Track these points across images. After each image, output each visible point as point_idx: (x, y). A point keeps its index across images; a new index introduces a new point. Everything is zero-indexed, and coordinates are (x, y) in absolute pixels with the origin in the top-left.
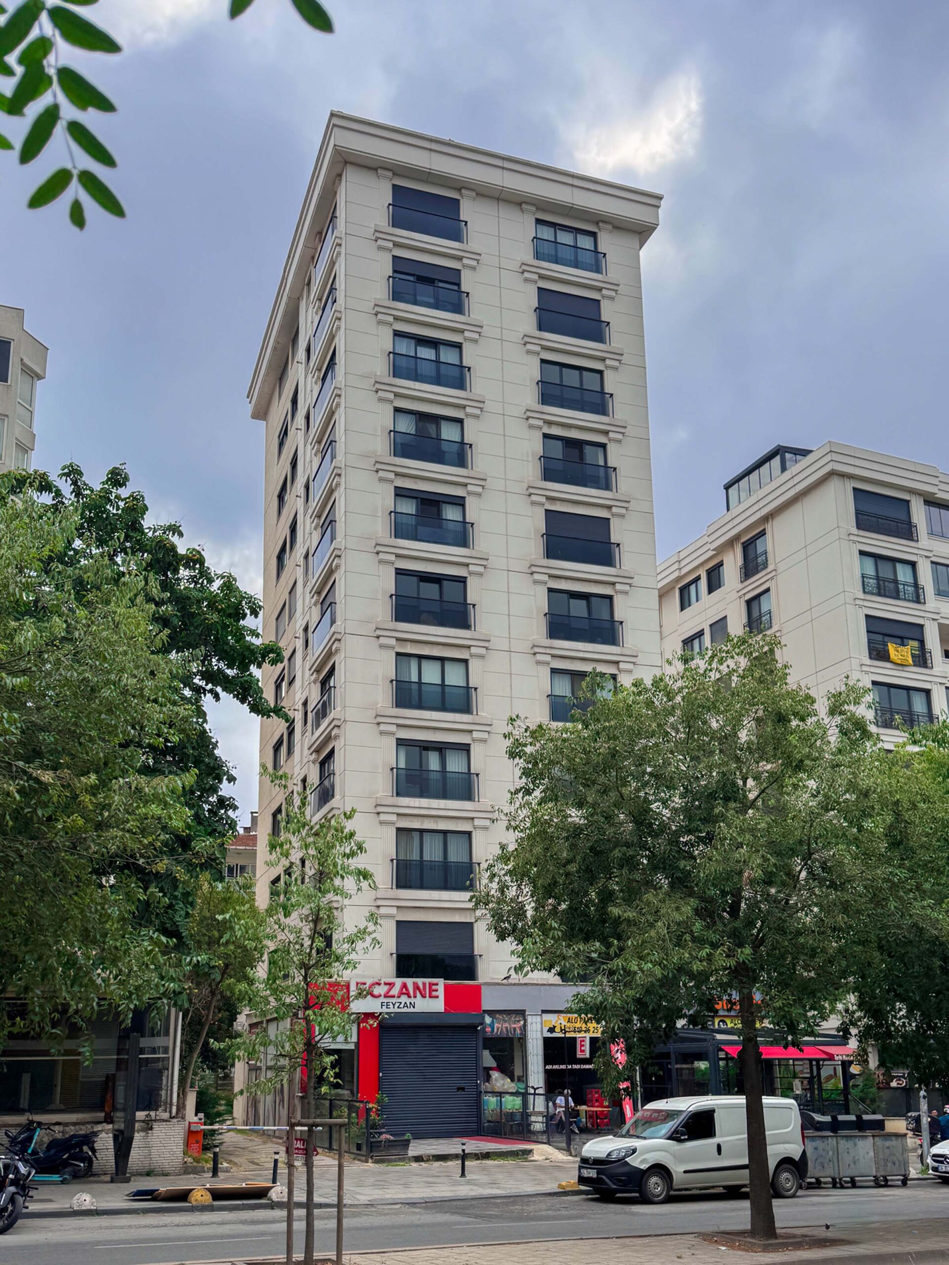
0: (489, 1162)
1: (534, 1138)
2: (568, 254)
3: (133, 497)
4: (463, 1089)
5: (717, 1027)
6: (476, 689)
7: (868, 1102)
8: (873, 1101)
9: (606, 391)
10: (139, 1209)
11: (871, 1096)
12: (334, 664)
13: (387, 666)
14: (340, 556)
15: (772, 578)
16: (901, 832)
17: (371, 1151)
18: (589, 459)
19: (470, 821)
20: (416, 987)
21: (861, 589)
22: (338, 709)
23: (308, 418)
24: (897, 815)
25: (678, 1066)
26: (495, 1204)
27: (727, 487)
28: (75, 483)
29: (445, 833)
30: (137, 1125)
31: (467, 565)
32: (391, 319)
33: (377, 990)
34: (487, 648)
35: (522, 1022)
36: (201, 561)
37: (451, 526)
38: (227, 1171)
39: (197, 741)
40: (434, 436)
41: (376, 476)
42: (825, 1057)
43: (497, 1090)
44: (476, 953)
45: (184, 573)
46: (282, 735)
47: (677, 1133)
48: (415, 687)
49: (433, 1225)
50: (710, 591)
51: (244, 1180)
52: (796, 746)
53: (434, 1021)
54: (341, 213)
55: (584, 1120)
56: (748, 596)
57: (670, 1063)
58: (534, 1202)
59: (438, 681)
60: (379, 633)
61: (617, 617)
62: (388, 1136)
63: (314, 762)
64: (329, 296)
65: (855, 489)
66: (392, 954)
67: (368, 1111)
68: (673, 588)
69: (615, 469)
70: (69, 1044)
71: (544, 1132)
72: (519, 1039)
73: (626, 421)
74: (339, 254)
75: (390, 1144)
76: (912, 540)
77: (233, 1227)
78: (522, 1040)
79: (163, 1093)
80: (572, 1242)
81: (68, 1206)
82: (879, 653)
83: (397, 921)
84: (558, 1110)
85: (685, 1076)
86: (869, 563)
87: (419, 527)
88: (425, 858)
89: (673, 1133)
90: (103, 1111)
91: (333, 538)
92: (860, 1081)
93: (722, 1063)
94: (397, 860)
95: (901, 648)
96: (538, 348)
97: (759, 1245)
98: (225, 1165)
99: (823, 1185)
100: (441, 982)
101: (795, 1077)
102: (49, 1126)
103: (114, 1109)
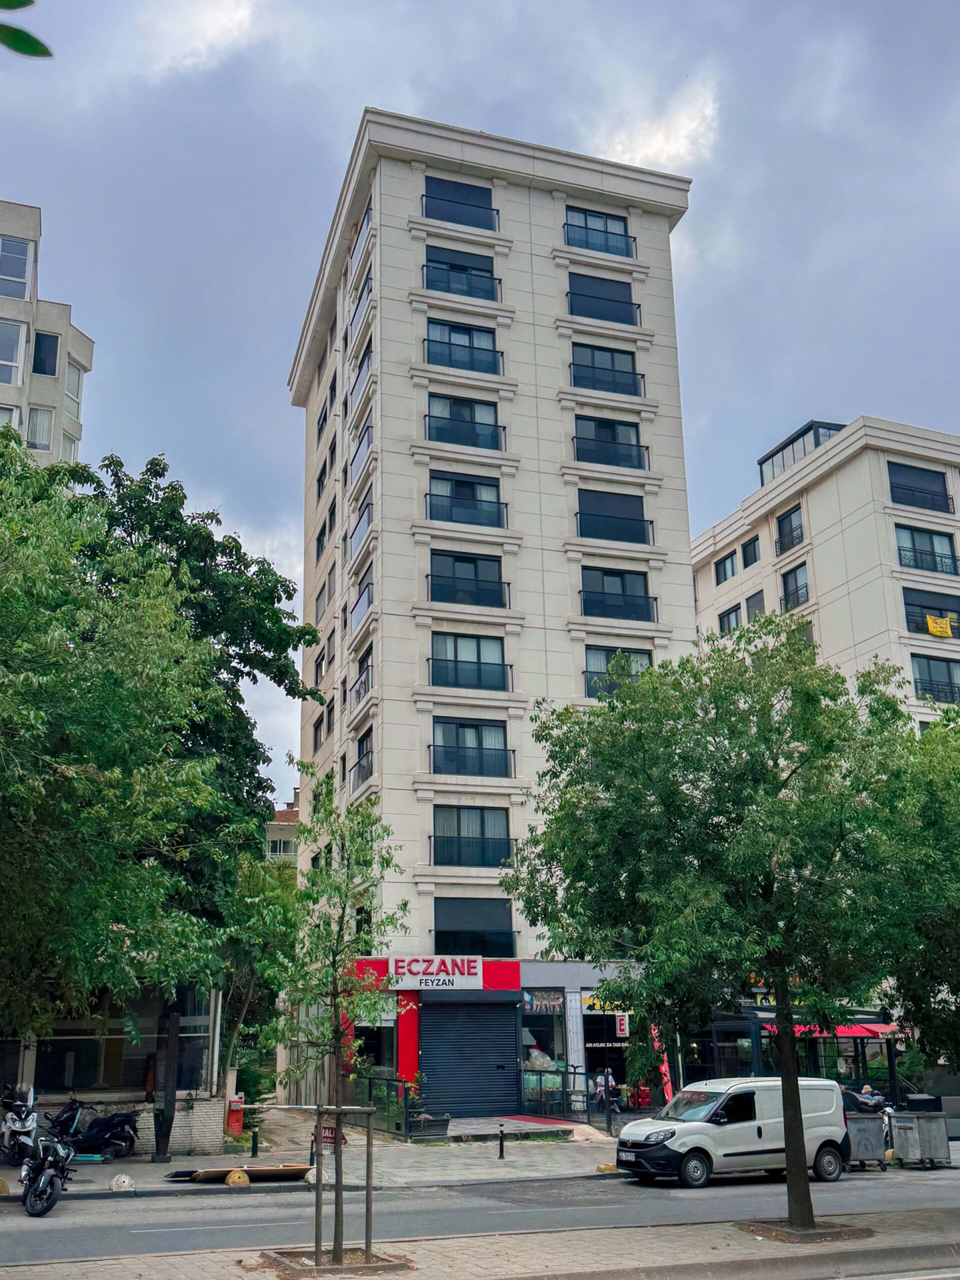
0: (529, 1143)
1: (574, 1117)
2: (598, 239)
3: (172, 487)
4: (503, 1067)
5: (759, 1004)
6: (511, 666)
7: (915, 1080)
8: (920, 1079)
9: (638, 372)
10: (177, 1191)
11: (917, 1073)
12: (372, 643)
13: (423, 645)
14: (376, 538)
15: (808, 552)
16: (935, 812)
17: (410, 1131)
18: (621, 439)
19: (507, 797)
20: (455, 964)
21: (898, 561)
22: (376, 687)
23: (345, 404)
24: (932, 794)
25: (720, 1044)
26: (534, 1187)
27: (761, 463)
28: (115, 474)
29: (482, 809)
30: (177, 1105)
31: (502, 544)
32: (425, 307)
33: (415, 967)
34: (522, 626)
35: (561, 1000)
36: (238, 547)
37: (485, 507)
38: (267, 1150)
39: (234, 724)
40: (468, 419)
41: (412, 460)
42: (869, 1035)
43: (537, 1068)
44: (514, 929)
45: (221, 559)
46: (323, 713)
47: (717, 1116)
48: (451, 665)
49: (469, 1210)
50: (746, 564)
51: (282, 1160)
52: (825, 727)
53: (473, 999)
54: (376, 205)
55: (625, 1099)
56: (783, 571)
57: (712, 1042)
58: (572, 1185)
59: (474, 659)
60: (415, 612)
61: (652, 594)
62: (427, 1116)
63: (353, 740)
64: (365, 284)
65: (889, 462)
66: (430, 931)
67: (407, 1090)
68: (709, 563)
69: (647, 448)
70: (113, 1023)
71: (585, 1112)
72: (559, 1016)
73: (658, 401)
74: (374, 245)
75: (429, 1124)
76: (948, 512)
77: (269, 1210)
78: (562, 1018)
79: (204, 1072)
80: (606, 1231)
81: (108, 1187)
82: (917, 626)
83: (436, 898)
84: (599, 1089)
85: (728, 1054)
86: (906, 536)
87: (454, 509)
88: (462, 835)
89: (712, 1116)
90: (145, 1090)
91: (370, 520)
92: (906, 1059)
93: (764, 1041)
94: (435, 837)
95: (939, 620)
96: (570, 332)
97: (796, 1236)
98: (265, 1144)
99: (867, 1168)
100: (479, 959)
101: (839, 1056)
102: (91, 1105)
103: (155, 1087)
